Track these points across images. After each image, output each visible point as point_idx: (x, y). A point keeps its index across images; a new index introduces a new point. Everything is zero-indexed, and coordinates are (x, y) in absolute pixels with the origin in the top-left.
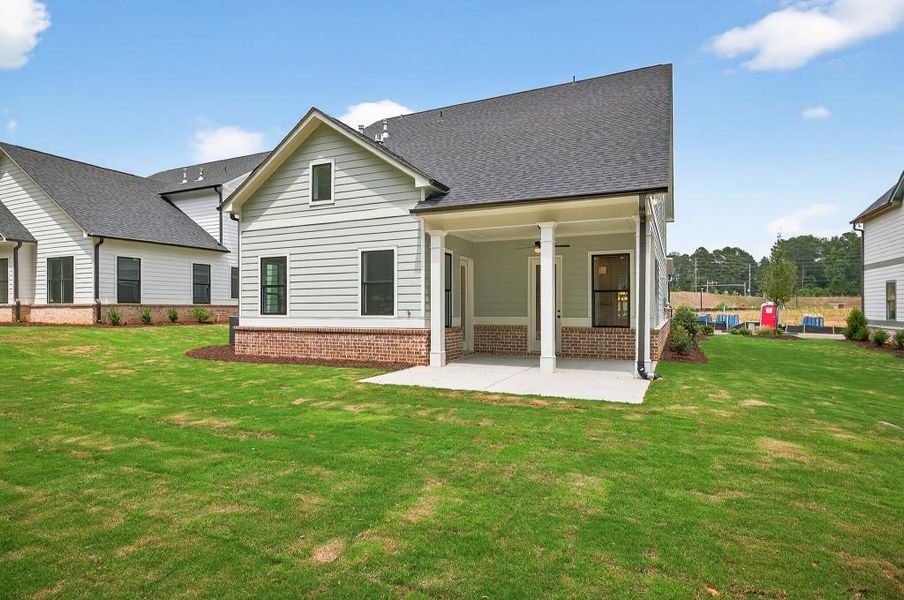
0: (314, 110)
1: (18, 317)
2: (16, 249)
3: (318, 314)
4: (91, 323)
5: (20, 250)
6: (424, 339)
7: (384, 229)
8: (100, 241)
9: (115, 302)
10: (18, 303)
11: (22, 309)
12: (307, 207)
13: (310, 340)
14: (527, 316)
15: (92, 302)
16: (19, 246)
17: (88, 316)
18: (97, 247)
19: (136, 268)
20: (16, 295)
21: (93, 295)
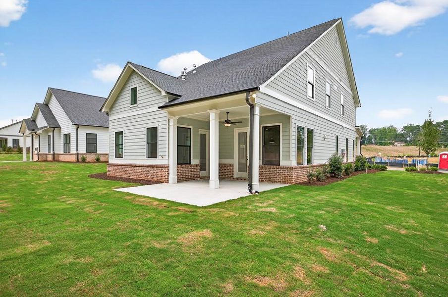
0: (128, 62)
1: (54, 158)
2: (53, 131)
3: (133, 157)
4: (75, 161)
5: (54, 131)
6: (166, 169)
7: (152, 117)
8: (78, 126)
9: (85, 152)
10: (54, 153)
11: (55, 155)
12: (129, 108)
13: (130, 169)
14: (233, 159)
15: (75, 152)
16: (54, 129)
17: (74, 158)
18: (77, 129)
19: (95, 137)
20: (53, 150)
21: (76, 149)
